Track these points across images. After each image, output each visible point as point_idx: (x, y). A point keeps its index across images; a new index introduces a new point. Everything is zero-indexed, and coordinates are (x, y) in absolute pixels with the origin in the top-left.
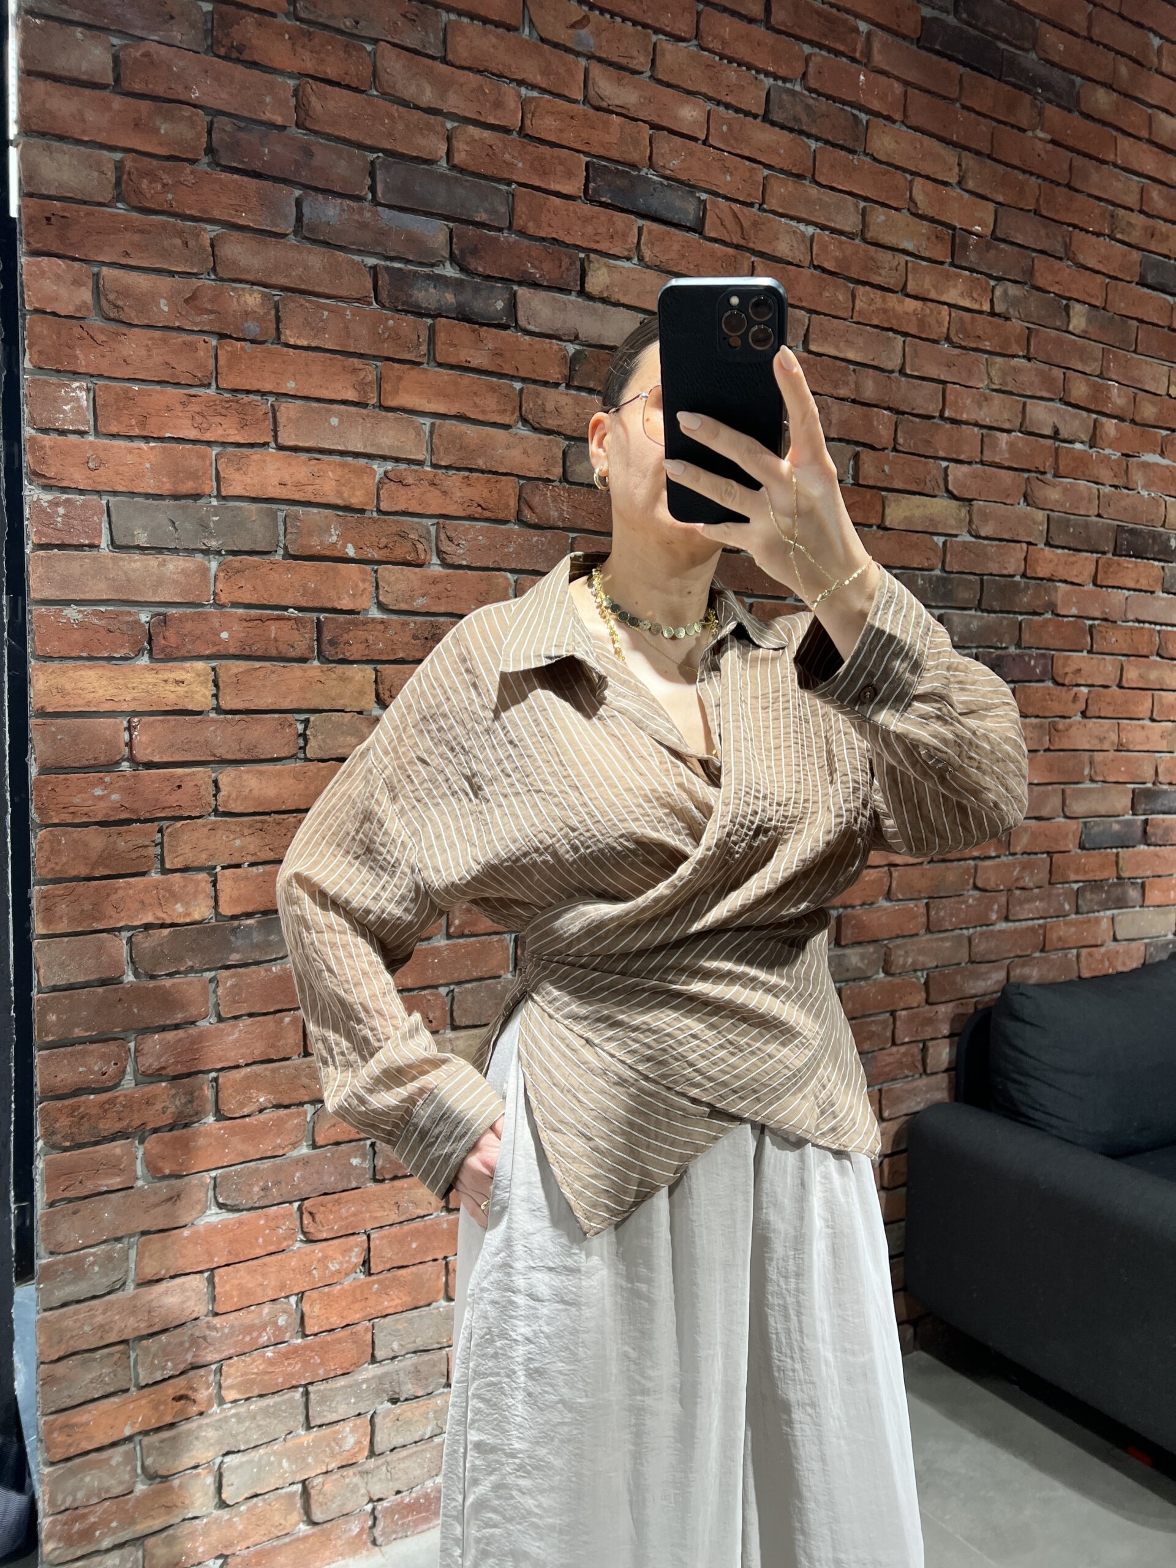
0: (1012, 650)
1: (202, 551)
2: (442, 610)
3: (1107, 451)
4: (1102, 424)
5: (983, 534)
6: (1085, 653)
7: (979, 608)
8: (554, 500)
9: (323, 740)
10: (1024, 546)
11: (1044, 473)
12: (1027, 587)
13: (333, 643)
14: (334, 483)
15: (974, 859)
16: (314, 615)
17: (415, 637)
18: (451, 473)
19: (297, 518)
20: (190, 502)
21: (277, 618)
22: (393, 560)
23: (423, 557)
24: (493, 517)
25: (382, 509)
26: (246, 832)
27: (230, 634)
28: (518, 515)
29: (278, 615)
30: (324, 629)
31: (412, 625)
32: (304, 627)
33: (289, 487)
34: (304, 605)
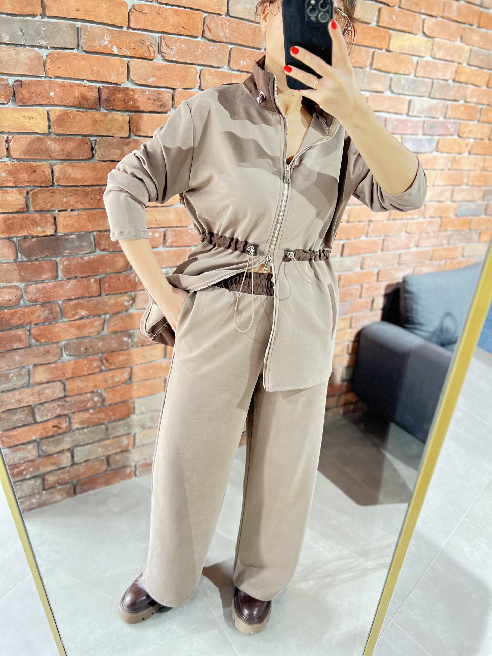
0: (442, 119)
1: (38, 47)
2: (163, 85)
5: (437, 56)
6: (476, 122)
7: (429, 97)
8: (222, 26)
9: (104, 151)
10: (456, 64)
11: (472, 25)
12: (454, 87)
13: (107, 100)
14: (106, 11)
15: (407, 219)
16: (98, 85)
17: (149, 99)
18: (168, 7)
19: (86, 30)
20: (30, 18)
21: (79, 85)
22: (137, 56)
23: (153, 55)
24: (190, 34)
25: (131, 27)
26: (68, 195)
27: (55, 93)
28: (203, 33)
29: (79, 84)
30: (103, 93)
31: (147, 92)
32: (93, 91)
33: (82, 12)
34: (92, 79)
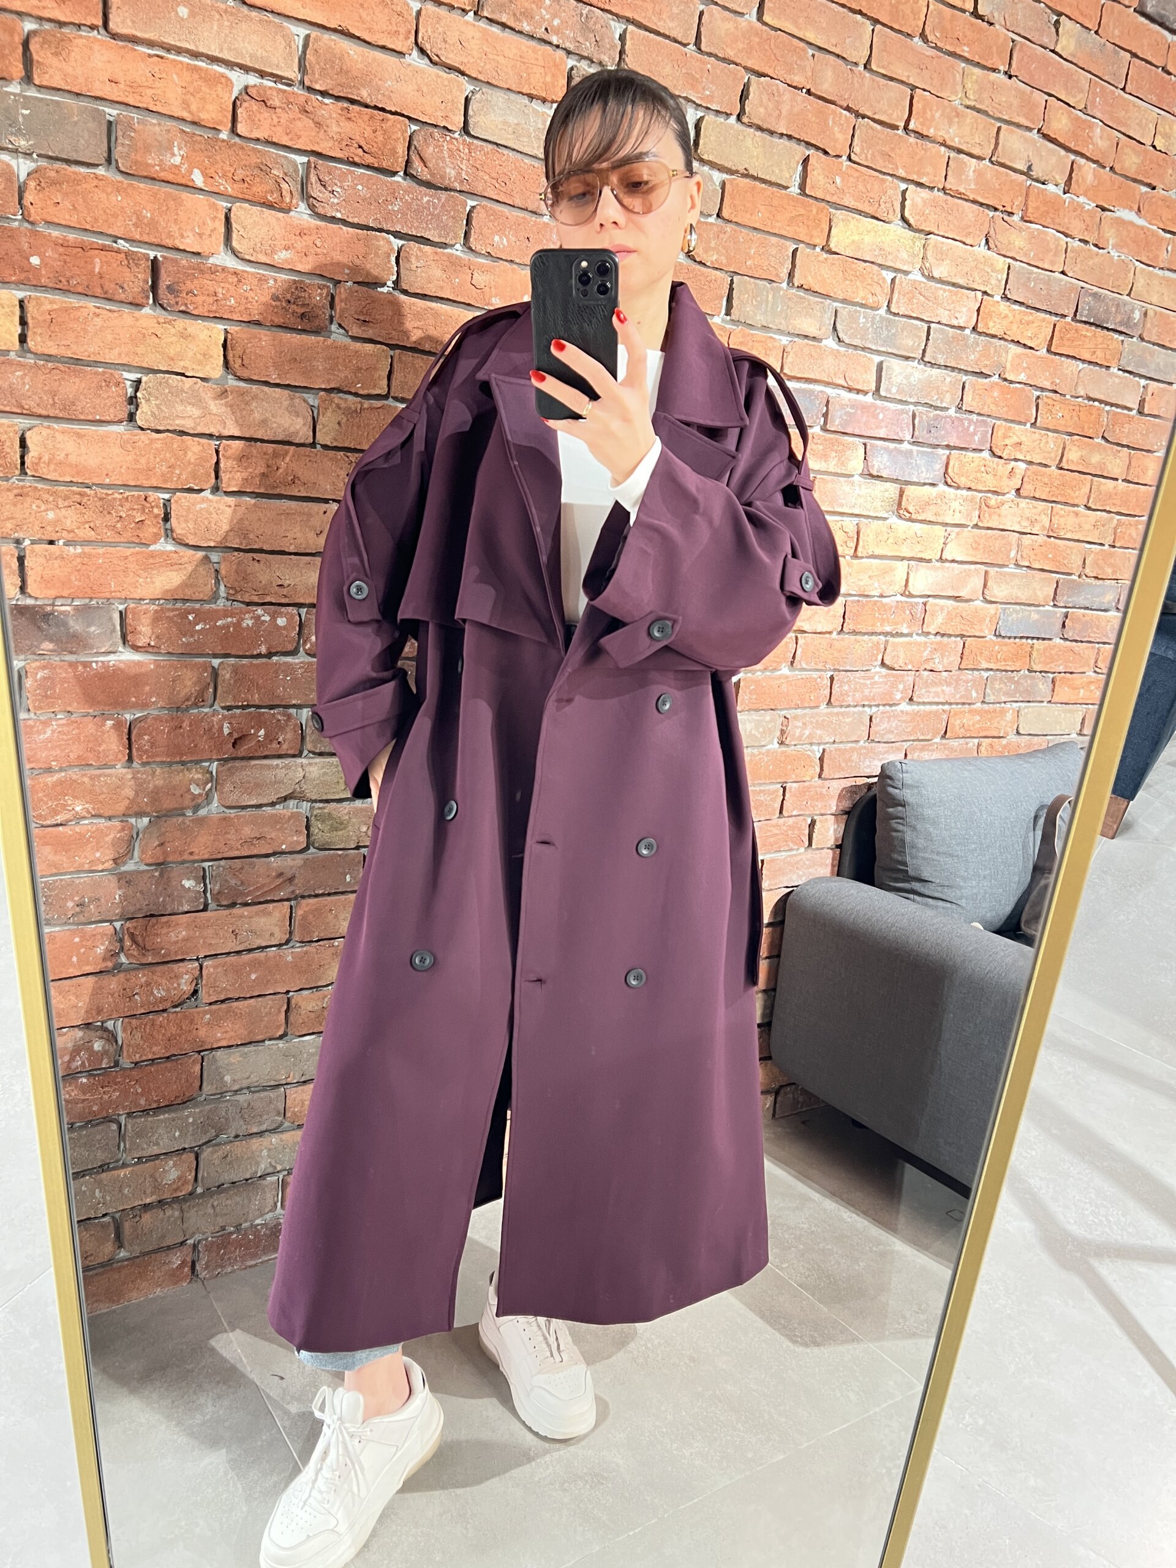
0: (952, 412)
2: (309, 269)
3: (1082, 199)
4: (1080, 167)
5: (936, 275)
6: (1028, 425)
7: (922, 360)
8: (452, 155)
9: (158, 408)
10: (979, 294)
11: (1011, 214)
12: (978, 344)
13: (172, 290)
14: (179, 90)
16: (152, 253)
17: (275, 298)
18: (327, 101)
19: (130, 127)
21: (103, 249)
22: (250, 198)
23: (288, 200)
24: (376, 165)
25: (239, 132)
26: (61, 503)
27: (42, 260)
28: (406, 166)
29: (104, 245)
30: (163, 272)
31: (272, 282)
32: (137, 265)
33: (122, 86)
34: (138, 237)
